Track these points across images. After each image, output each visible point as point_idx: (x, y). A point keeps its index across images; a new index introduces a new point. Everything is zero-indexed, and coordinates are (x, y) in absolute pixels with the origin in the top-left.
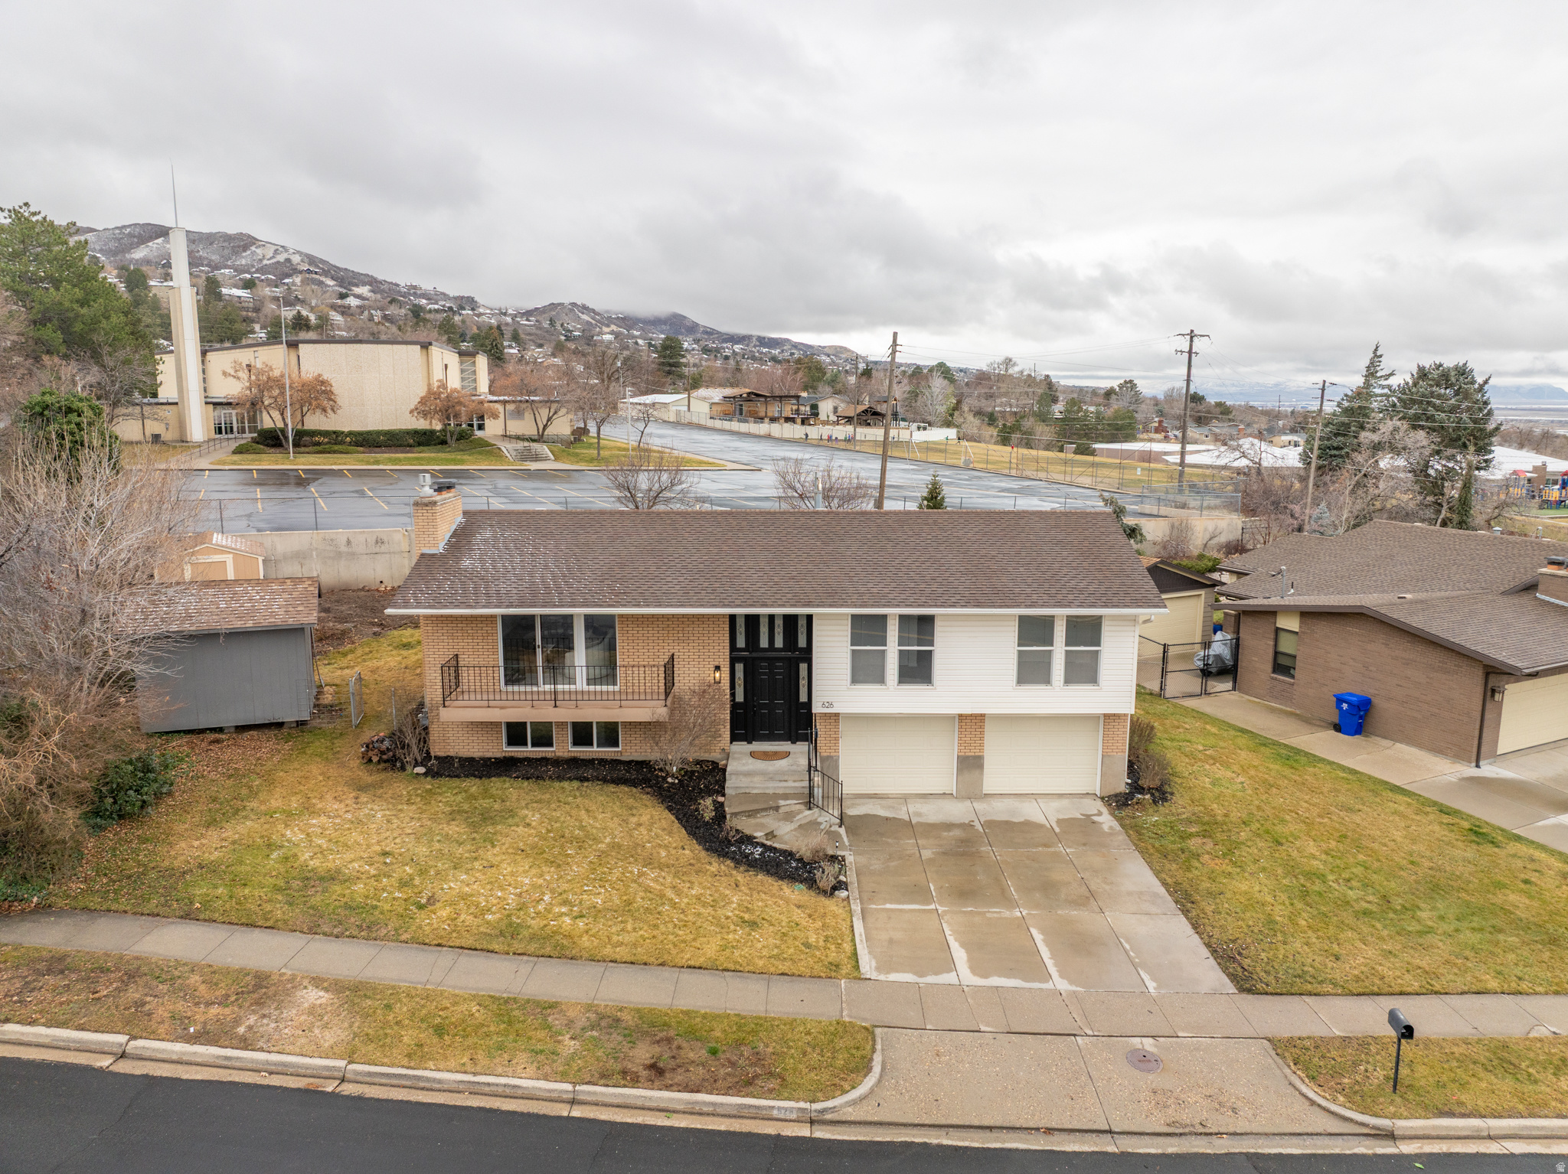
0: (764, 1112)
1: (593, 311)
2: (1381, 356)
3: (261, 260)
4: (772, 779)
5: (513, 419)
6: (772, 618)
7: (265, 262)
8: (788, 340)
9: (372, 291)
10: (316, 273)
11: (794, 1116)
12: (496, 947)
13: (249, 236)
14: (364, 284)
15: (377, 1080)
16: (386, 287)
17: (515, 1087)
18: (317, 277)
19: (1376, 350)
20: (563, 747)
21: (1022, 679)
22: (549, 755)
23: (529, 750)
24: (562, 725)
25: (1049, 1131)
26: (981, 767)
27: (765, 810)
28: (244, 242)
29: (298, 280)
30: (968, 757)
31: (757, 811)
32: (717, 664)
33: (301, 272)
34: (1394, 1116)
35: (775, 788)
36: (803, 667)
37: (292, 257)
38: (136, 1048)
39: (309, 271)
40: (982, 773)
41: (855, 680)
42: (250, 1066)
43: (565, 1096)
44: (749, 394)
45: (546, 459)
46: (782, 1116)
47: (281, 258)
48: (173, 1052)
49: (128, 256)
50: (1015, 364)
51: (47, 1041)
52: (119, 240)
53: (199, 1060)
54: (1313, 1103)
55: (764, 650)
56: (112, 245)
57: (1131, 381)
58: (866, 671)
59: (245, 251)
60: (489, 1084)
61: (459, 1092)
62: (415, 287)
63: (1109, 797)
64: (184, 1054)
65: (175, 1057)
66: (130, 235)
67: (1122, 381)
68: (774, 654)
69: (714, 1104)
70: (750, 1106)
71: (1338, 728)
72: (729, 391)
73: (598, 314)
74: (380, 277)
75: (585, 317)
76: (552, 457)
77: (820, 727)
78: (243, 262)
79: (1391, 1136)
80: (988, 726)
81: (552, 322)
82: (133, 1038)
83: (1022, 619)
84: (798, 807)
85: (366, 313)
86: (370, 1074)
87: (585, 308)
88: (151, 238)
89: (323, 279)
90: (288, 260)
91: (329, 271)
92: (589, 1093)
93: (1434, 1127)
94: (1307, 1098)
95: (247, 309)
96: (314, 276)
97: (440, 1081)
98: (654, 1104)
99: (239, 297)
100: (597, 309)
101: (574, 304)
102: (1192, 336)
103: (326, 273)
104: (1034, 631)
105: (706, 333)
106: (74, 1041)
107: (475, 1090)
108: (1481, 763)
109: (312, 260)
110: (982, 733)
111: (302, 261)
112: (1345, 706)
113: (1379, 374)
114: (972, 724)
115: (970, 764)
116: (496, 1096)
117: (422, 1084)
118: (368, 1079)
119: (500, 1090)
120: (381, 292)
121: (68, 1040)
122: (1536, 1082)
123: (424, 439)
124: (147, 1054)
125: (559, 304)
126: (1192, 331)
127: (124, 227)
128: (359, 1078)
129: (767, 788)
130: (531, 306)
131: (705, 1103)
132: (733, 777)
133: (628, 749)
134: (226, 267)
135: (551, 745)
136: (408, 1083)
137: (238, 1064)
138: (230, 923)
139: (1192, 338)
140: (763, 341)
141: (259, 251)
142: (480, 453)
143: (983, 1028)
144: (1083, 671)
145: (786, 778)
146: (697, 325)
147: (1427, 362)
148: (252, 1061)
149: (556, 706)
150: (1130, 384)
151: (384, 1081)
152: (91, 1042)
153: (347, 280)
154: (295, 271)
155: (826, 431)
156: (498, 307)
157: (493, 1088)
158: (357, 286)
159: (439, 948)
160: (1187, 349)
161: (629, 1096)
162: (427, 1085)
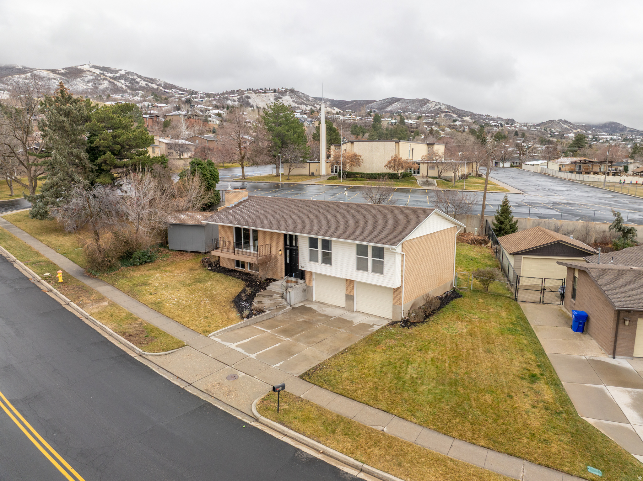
0: (134, 349)
1: (570, 123)
3: (430, 108)
5: (431, 170)
6: (288, 235)
7: (432, 109)
9: (471, 119)
10: (450, 112)
11: (138, 353)
12: (149, 306)
13: (427, 100)
14: (468, 116)
16: (477, 116)
18: (450, 114)
21: (359, 269)
22: (244, 271)
23: (240, 269)
25: (178, 378)
27: (268, 296)
28: (425, 102)
29: (443, 115)
30: (348, 295)
32: (280, 249)
33: (444, 112)
37: (441, 107)
39: (447, 112)
40: (354, 302)
41: (310, 260)
44: (585, 161)
45: (434, 185)
46: (136, 351)
47: (437, 107)
48: (73, 305)
49: (385, 110)
52: (383, 104)
55: (294, 246)
56: (381, 106)
58: (313, 258)
59: (425, 105)
61: (98, 327)
62: (489, 116)
66: (387, 102)
68: (296, 248)
69: (129, 345)
71: (572, 327)
73: (572, 124)
74: (475, 112)
75: (565, 126)
76: (436, 185)
77: (306, 275)
78: (424, 110)
80: (356, 285)
81: (545, 129)
82: (71, 301)
83: (358, 245)
84: (279, 297)
85: (462, 127)
86: (91, 319)
87: (566, 122)
88: (393, 103)
89: (452, 114)
90: (440, 108)
91: (455, 111)
95: (413, 128)
96: (449, 113)
99: (411, 123)
100: (572, 122)
101: (561, 120)
103: (453, 112)
104: (362, 250)
105: (631, 131)
108: (616, 356)
109: (449, 107)
110: (353, 287)
111: (445, 108)
112: (574, 317)
114: (350, 283)
115: (350, 298)
117: (95, 323)
120: (474, 118)
123: (393, 177)
124: (70, 305)
125: (553, 121)
127: (385, 99)
130: (540, 122)
132: (271, 285)
133: (247, 270)
134: (417, 112)
135: (244, 268)
137: (78, 310)
141: (430, 105)
142: (408, 182)
143: (210, 355)
144: (378, 269)
146: (626, 127)
148: (80, 311)
153: (461, 114)
154: (442, 112)
156: (523, 123)
158: (465, 116)
161: (119, 337)
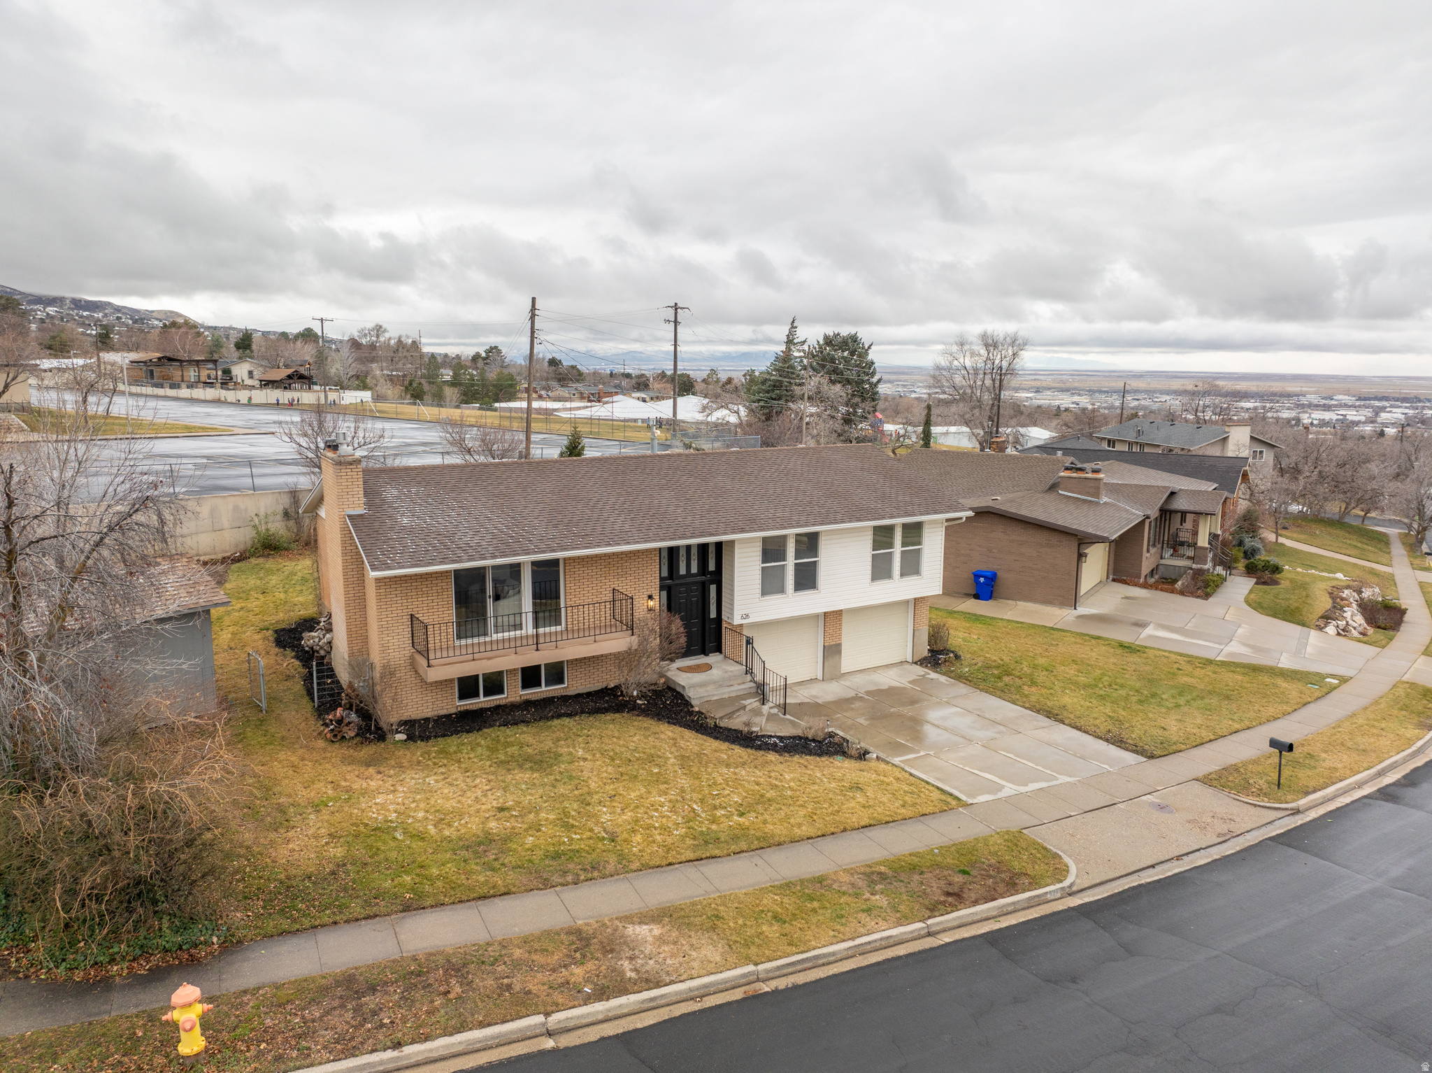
0: (1043, 898)
2: (796, 327)
4: (721, 686)
6: (688, 547)
8: (109, 304)
11: (1059, 895)
15: (785, 971)
17: (888, 938)
19: (793, 322)
20: (514, 693)
21: (875, 577)
22: (503, 702)
23: (482, 701)
24: (512, 672)
25: (1179, 858)
26: (839, 652)
27: (737, 710)
30: (830, 646)
31: (733, 713)
32: (649, 593)
34: (1293, 801)
35: (730, 692)
36: (713, 588)
38: (559, 1022)
40: (840, 658)
41: (764, 593)
42: (674, 999)
43: (922, 933)
44: (159, 359)
46: (1053, 898)
48: (598, 1012)
50: (385, 331)
51: (460, 1048)
53: (625, 1011)
54: (1255, 806)
55: (683, 577)
57: (496, 347)
58: (771, 584)
60: (869, 943)
61: (852, 957)
63: (919, 661)
64: (609, 1010)
65: (600, 1017)
67: (488, 348)
68: (691, 580)
69: (1013, 903)
70: (1035, 897)
71: (977, 597)
72: (134, 356)
79: (1297, 812)
80: (845, 619)
82: (547, 1014)
83: (876, 529)
86: (779, 968)
92: (938, 924)
93: (1311, 801)
94: (1246, 803)
97: (833, 954)
98: (979, 917)
102: (676, 307)
104: (883, 537)
106: (493, 1038)
107: (862, 951)
110: (840, 625)
112: (982, 580)
113: (795, 341)
114: (832, 619)
115: (832, 651)
116: (877, 950)
117: (821, 962)
118: (778, 973)
119: (878, 944)
121: (486, 1039)
122: (1315, 768)
124: (572, 1024)
126: (676, 304)
128: (771, 975)
129: (724, 693)
131: (1009, 905)
132: (692, 690)
133: (574, 684)
135: (502, 692)
136: (810, 964)
137: (663, 1002)
138: (460, 902)
139: (676, 309)
140: (78, 304)
143: (1072, 814)
144: (912, 566)
145: (732, 683)
147: (830, 332)
148: (676, 993)
149: (537, 650)
150: (493, 350)
151: (791, 970)
152: (512, 1032)
155: (243, 396)
157: (872, 945)
159: (672, 867)
160: (673, 320)
161: (962, 917)
162: (824, 960)
